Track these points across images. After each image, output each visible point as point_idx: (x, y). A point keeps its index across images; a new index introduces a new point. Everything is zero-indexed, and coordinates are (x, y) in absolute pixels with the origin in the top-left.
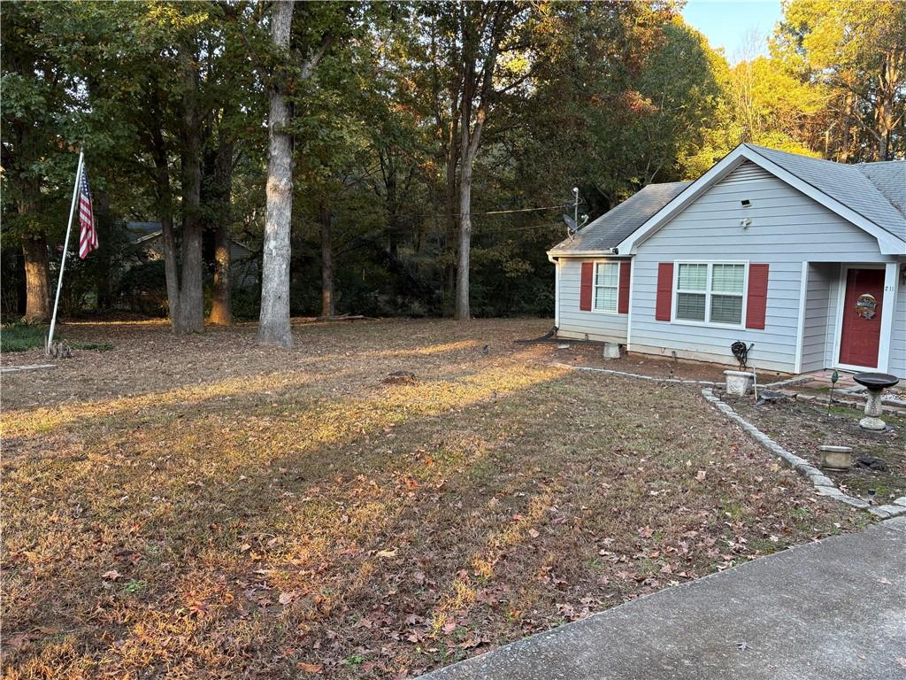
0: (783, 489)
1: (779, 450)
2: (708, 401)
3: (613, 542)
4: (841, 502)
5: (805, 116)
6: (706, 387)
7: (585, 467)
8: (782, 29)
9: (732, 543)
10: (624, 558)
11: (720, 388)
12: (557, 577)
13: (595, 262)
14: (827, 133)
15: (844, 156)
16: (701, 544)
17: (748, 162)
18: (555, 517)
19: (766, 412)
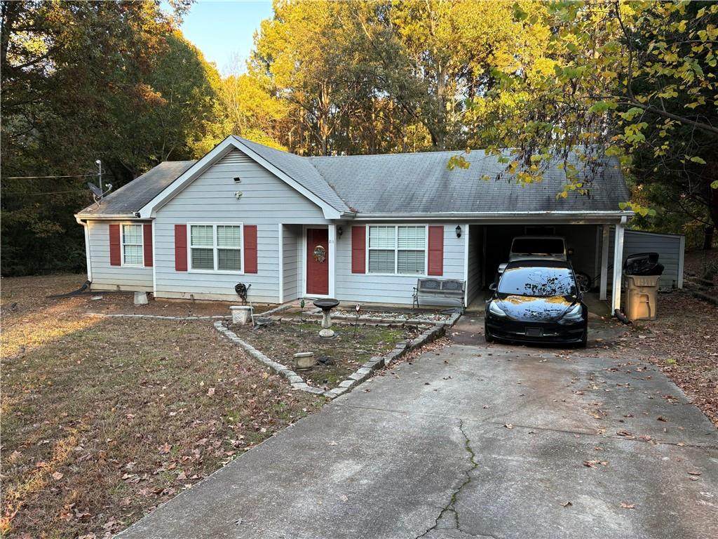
0: (270, 391)
1: (268, 361)
2: (218, 331)
3: (135, 465)
4: (307, 392)
5: (275, 120)
6: (218, 320)
7: (112, 403)
8: (255, 56)
9: (233, 441)
10: (145, 476)
11: (227, 321)
12: (81, 511)
13: (121, 224)
14: (290, 134)
15: (301, 151)
16: (210, 448)
17: (236, 149)
18: (80, 456)
19: (261, 334)
